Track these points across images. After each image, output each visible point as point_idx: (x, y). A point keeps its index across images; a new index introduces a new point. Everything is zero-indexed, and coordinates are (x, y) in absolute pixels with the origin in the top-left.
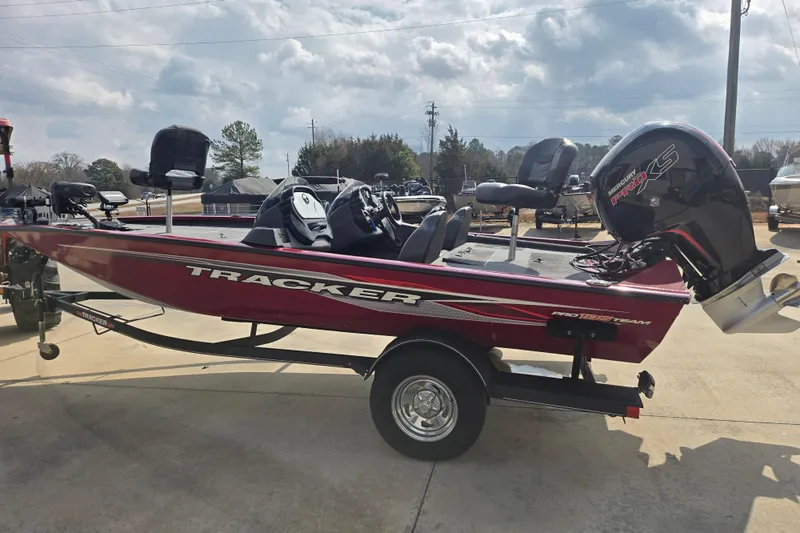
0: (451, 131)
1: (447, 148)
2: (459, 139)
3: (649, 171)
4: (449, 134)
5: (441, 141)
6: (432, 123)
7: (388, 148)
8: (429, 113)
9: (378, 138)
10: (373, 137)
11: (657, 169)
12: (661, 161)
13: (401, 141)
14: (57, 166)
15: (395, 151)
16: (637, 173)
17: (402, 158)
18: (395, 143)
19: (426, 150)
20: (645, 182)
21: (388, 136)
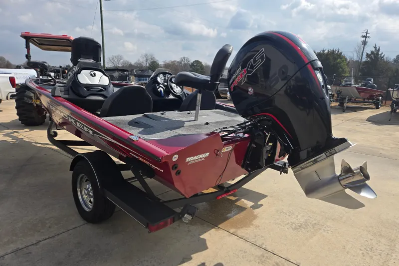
0: (375, 48)
1: (371, 58)
2: (380, 53)
3: (248, 68)
4: (374, 50)
5: (367, 54)
6: (365, 43)
7: (331, 58)
8: (363, 37)
9: (326, 52)
10: (324, 51)
11: (252, 67)
12: (255, 61)
13: (341, 53)
14: (181, 63)
15: (335, 59)
16: (242, 69)
17: (339, 63)
18: (337, 54)
19: (355, 59)
20: (245, 75)
21: (333, 50)
